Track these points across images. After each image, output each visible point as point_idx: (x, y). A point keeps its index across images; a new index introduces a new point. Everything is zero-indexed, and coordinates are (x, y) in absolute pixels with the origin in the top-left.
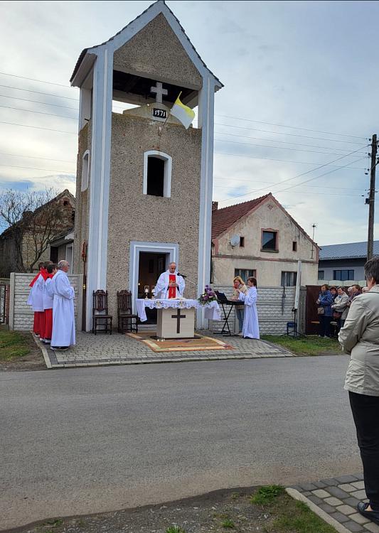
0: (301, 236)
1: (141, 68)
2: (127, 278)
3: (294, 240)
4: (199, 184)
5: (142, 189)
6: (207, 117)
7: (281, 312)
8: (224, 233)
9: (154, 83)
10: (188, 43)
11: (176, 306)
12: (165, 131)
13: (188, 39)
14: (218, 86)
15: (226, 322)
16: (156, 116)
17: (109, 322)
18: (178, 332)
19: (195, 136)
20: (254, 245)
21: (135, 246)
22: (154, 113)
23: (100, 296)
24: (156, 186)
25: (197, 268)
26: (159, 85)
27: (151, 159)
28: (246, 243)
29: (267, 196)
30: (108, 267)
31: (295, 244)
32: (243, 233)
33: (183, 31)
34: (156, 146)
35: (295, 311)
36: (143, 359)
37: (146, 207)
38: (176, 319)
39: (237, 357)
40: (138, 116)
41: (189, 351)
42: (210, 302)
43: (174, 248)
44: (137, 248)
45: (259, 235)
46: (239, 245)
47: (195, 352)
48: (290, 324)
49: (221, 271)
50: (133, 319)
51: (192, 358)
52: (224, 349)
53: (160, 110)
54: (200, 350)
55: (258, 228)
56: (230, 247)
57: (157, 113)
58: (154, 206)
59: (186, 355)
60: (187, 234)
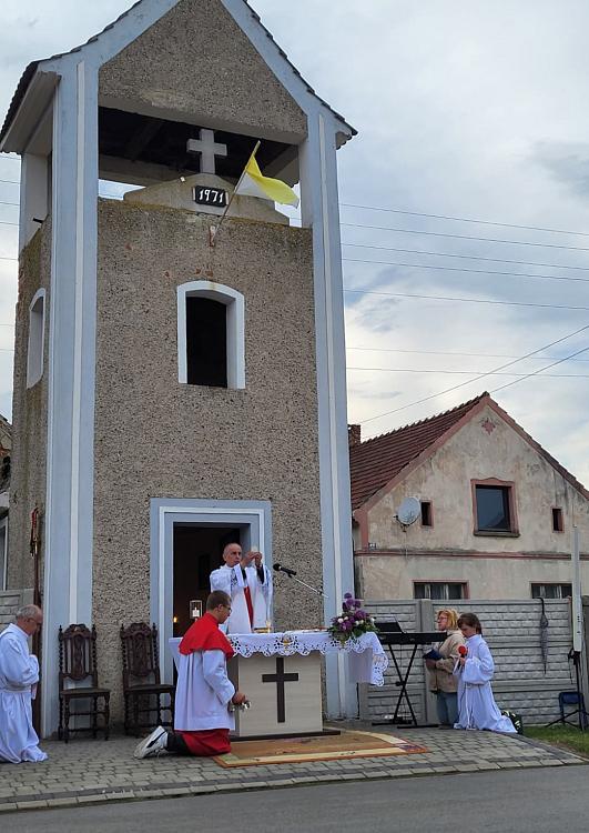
0: (569, 492)
1: (164, 100)
2: (145, 592)
3: (553, 504)
4: (312, 357)
5: (176, 371)
6: (324, 203)
7: (541, 666)
8: (380, 492)
9: (194, 131)
10: (270, 43)
11: (273, 651)
12: (224, 234)
13: (269, 36)
14: (345, 133)
15: (404, 690)
16: (203, 202)
17: (101, 708)
18: (281, 719)
19: (298, 245)
20: (457, 521)
21: (163, 509)
22: (198, 196)
23: (77, 640)
24: (208, 363)
25: (319, 558)
26: (207, 136)
27: (194, 302)
28: (435, 516)
29: (477, 400)
30: (95, 564)
31: (556, 513)
32: (428, 492)
33: (256, 18)
34: (204, 269)
35: (575, 657)
36: (194, 784)
37: (185, 414)
38: (275, 684)
39: (438, 769)
40: (159, 203)
41: (313, 761)
42: (358, 636)
43: (260, 512)
44: (166, 514)
45: (469, 495)
46: (419, 522)
47: (327, 763)
48: (565, 697)
49: (379, 588)
50: (162, 695)
51: (321, 778)
52: (402, 754)
53: (211, 189)
54: (340, 759)
55: (462, 479)
56: (397, 529)
57: (205, 196)
58: (205, 410)
59: (305, 770)
60: (291, 476)
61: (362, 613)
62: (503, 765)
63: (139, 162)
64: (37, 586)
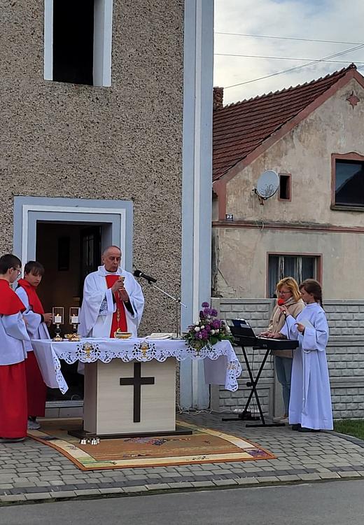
4: (179, 54)
8: (240, 165)
11: (131, 357)
15: (254, 390)
18: (137, 418)
20: (315, 195)
21: (26, 208)
25: (178, 258)
28: (294, 189)
29: (343, 72)
32: (287, 165)
36: (55, 488)
37: (50, 112)
38: (132, 387)
39: (283, 478)
41: (166, 465)
42: (213, 344)
43: (123, 212)
44: (30, 212)
45: (328, 168)
46: (277, 195)
47: (179, 469)
51: (174, 485)
52: (249, 460)
54: (191, 463)
55: (322, 152)
56: (255, 201)
58: (70, 108)
59: (157, 476)
60: (154, 176)
61: (218, 323)
62: (344, 474)
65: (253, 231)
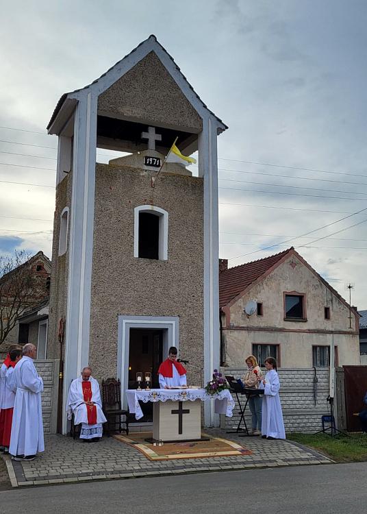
0: (334, 300)
1: (131, 112)
2: (114, 363)
3: (325, 305)
4: (202, 244)
5: (133, 251)
6: (210, 165)
7: (313, 402)
8: (236, 298)
9: (145, 128)
10: (185, 81)
11: (177, 399)
12: (159, 181)
13: (185, 78)
14: (221, 128)
15: (242, 417)
16: (149, 165)
18: (180, 432)
19: (196, 186)
20: (276, 313)
21: (124, 321)
22: (146, 161)
24: (149, 247)
25: (202, 346)
26: (152, 131)
27: (142, 215)
28: (264, 311)
29: (288, 251)
30: (90, 349)
31: (327, 310)
32: (261, 298)
33: (178, 69)
34: (148, 199)
35: (331, 400)
36: (136, 471)
37: (137, 273)
38: (177, 415)
39: (258, 465)
40: (127, 165)
41: (195, 458)
42: (220, 391)
43: (173, 323)
44: (126, 323)
45: (282, 299)
46: (256, 313)
47: (202, 460)
48: (325, 418)
49: (234, 347)
50: (122, 416)
51: (199, 469)
52: (239, 455)
53: (153, 158)
54: (209, 457)
55: (278, 291)
56: (245, 317)
57: (150, 162)
58: (147, 271)
59: (190, 464)
60: (189, 304)
62: (290, 463)
63: (118, 140)
64: (61, 357)
65: (244, 332)
